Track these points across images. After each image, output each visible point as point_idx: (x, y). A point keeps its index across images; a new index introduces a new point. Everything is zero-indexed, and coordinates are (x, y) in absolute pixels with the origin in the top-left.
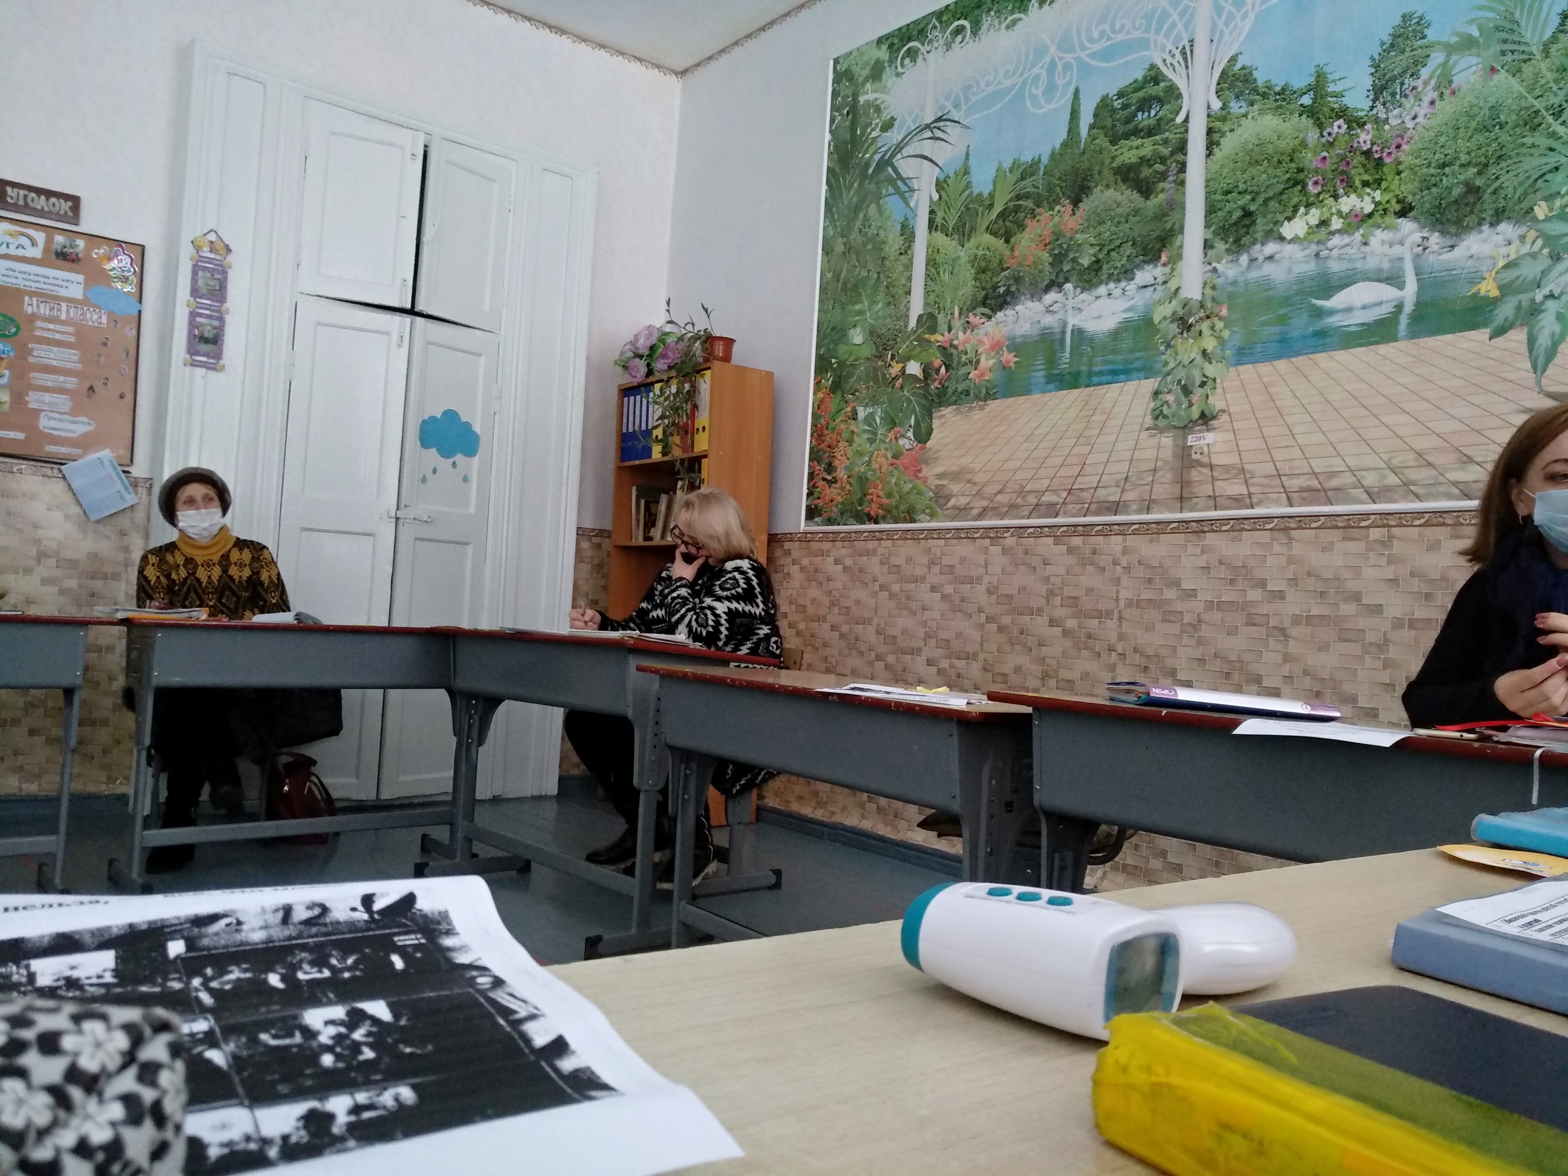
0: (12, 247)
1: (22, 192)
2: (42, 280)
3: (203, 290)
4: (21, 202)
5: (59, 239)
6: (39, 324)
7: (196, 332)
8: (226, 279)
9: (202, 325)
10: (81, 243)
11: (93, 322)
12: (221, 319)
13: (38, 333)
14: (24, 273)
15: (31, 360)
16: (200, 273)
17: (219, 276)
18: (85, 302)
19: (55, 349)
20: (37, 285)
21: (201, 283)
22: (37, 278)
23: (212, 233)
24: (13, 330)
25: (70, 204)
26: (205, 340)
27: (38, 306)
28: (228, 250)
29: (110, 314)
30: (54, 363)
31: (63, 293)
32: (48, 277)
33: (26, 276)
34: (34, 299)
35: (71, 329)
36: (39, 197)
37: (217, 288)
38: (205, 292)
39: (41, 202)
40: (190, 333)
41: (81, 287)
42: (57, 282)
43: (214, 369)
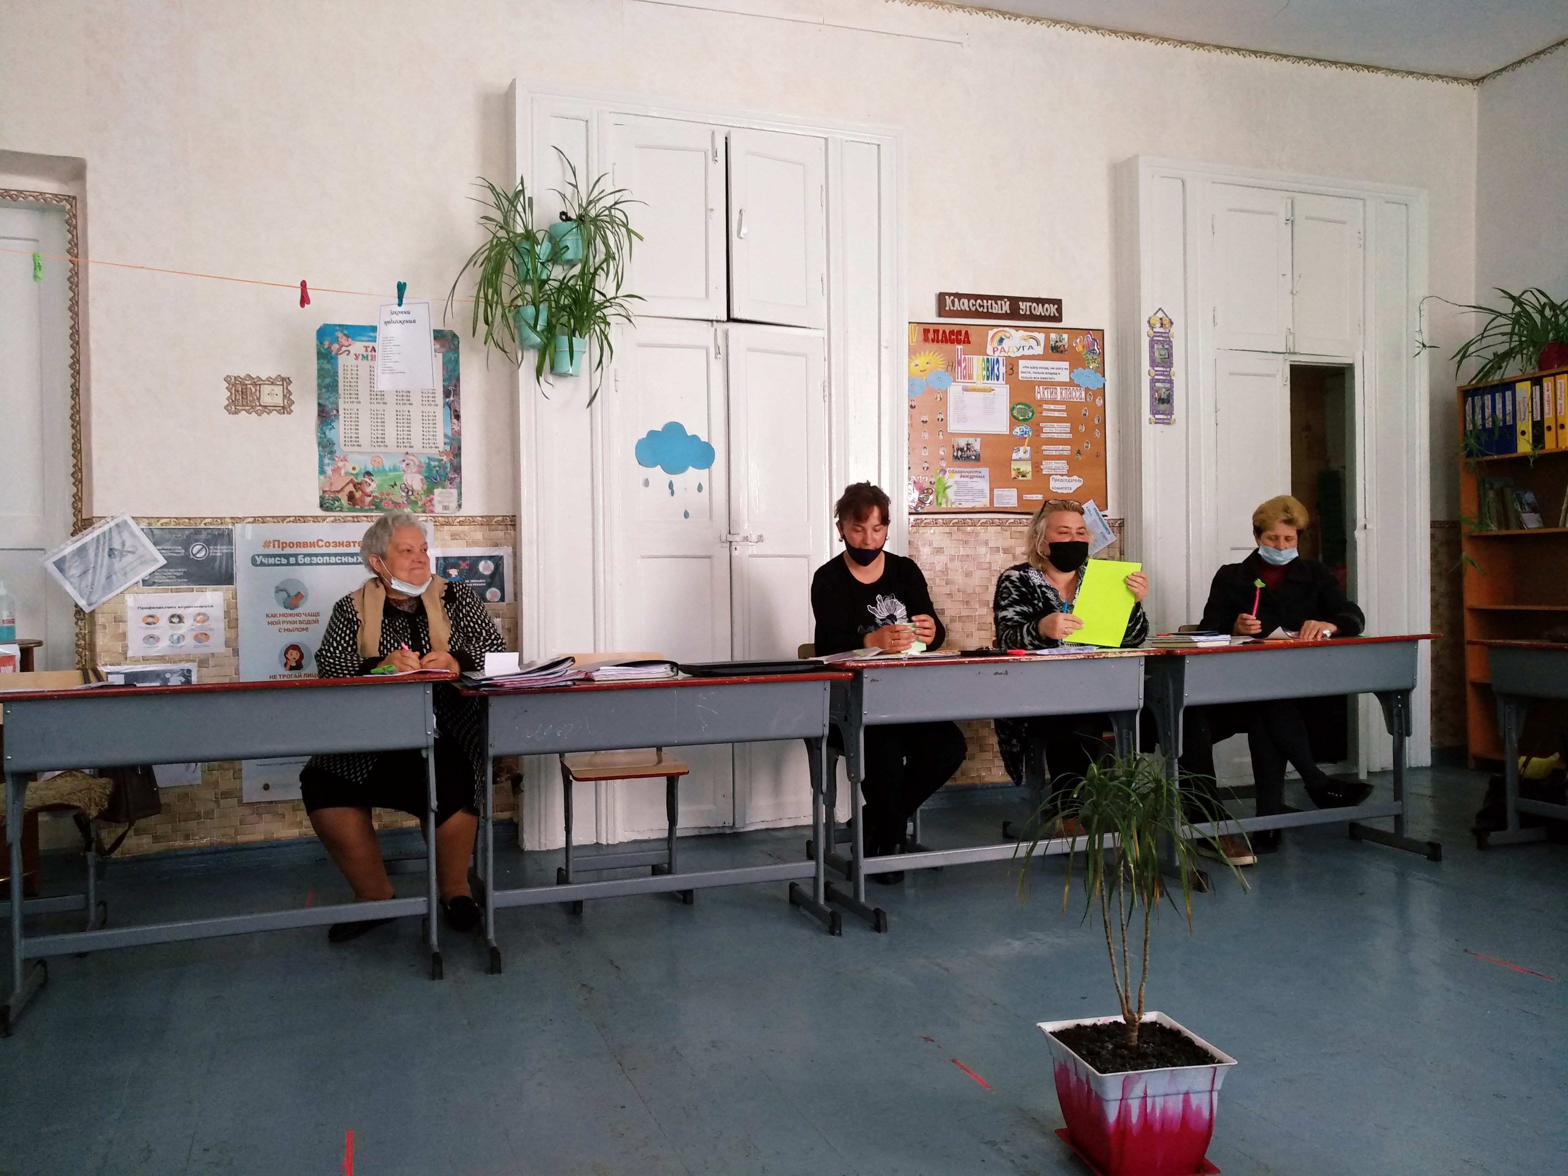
0: (1026, 349)
1: (1029, 304)
2: (1045, 371)
4: (1028, 313)
6: (1045, 406)
7: (1156, 396)
8: (1171, 346)
9: (1159, 389)
10: (1065, 336)
11: (1077, 399)
12: (1171, 382)
13: (1045, 414)
14: (1034, 368)
16: (1156, 346)
17: (1167, 346)
18: (1071, 384)
19: (1056, 425)
20: (1040, 376)
21: (1157, 354)
22: (1041, 370)
23: (1160, 311)
24: (1031, 414)
25: (1056, 306)
26: (1162, 401)
27: (1043, 393)
28: (1172, 323)
29: (1087, 390)
30: (1056, 436)
31: (1058, 378)
32: (1047, 368)
33: (1035, 370)
34: (1041, 387)
35: (1064, 407)
36: (1038, 305)
37: (1167, 356)
38: (1159, 361)
39: (1039, 310)
40: (1152, 396)
41: (1068, 371)
42: (1054, 371)
43: (1169, 424)
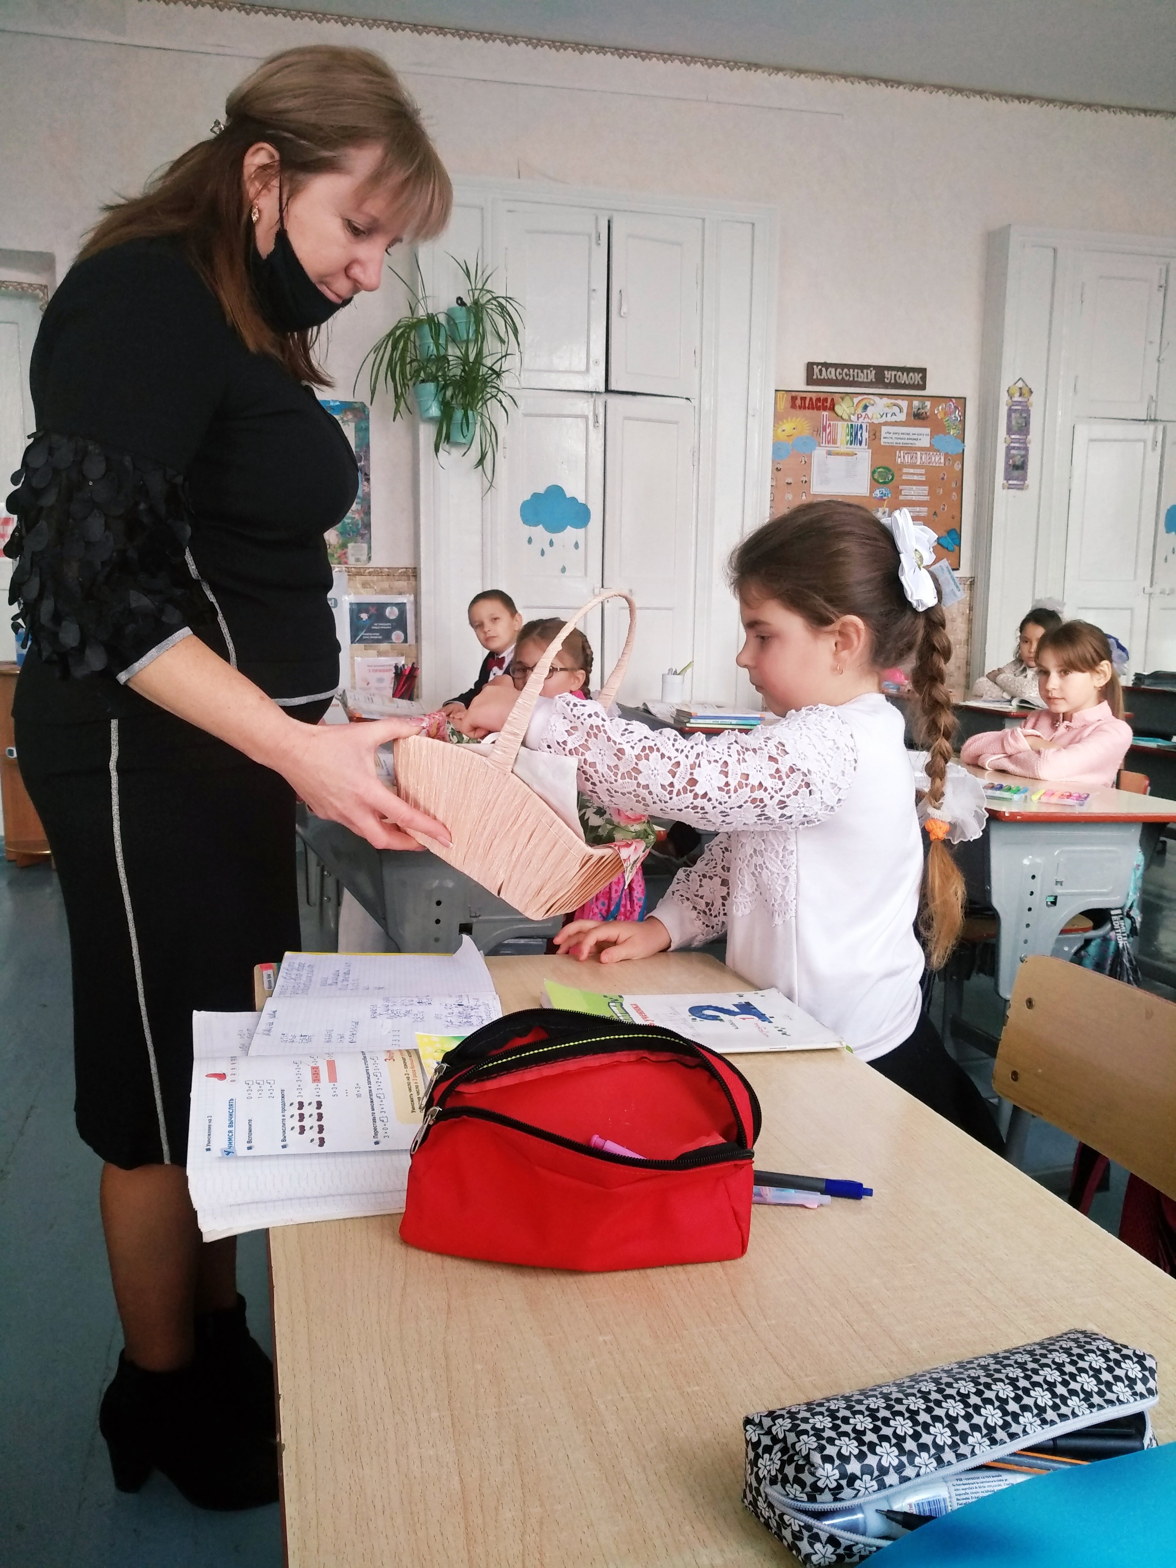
0: (889, 415)
1: (894, 373)
2: (906, 437)
3: (1015, 429)
4: (893, 381)
5: (916, 403)
6: (905, 470)
7: (1011, 462)
8: (1029, 415)
9: (1014, 456)
10: (928, 404)
11: (936, 463)
12: (1026, 449)
13: (904, 477)
14: (896, 434)
15: (901, 498)
16: (1013, 415)
17: (1024, 415)
18: (931, 449)
19: (914, 487)
20: (901, 441)
21: (1014, 423)
22: (902, 436)
23: (1020, 381)
24: (891, 477)
25: (920, 375)
26: (1016, 467)
27: (904, 457)
28: (1031, 392)
29: (946, 455)
30: (914, 498)
31: (918, 444)
32: (909, 434)
33: (897, 436)
34: (902, 452)
35: (923, 471)
36: (903, 374)
37: (1024, 424)
39: (904, 378)
40: (1007, 462)
41: (929, 437)
42: (915, 437)
43: (1022, 489)
